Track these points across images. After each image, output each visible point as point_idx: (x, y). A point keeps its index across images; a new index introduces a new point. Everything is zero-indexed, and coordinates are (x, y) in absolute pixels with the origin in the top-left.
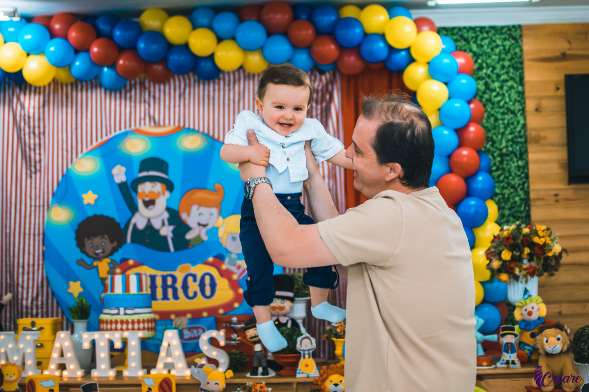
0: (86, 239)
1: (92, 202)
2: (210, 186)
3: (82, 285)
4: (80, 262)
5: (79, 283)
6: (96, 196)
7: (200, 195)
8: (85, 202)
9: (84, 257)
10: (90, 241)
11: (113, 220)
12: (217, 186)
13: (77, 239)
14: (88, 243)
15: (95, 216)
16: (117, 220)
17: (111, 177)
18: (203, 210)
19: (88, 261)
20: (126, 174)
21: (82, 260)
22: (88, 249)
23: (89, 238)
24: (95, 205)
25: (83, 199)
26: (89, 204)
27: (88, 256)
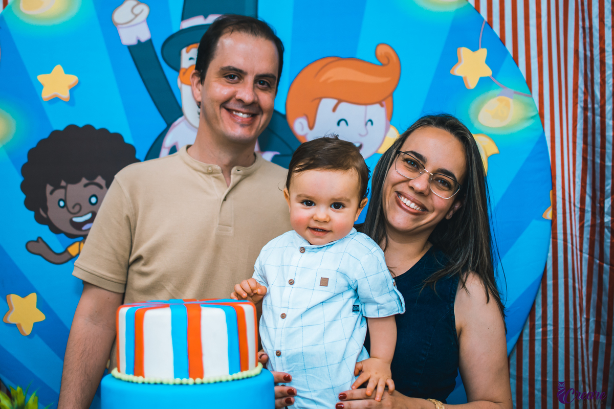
0: (49, 188)
1: (65, 94)
2: (365, 51)
3: (42, 305)
4: (36, 247)
5: (33, 297)
6: (73, 79)
7: (339, 73)
8: (46, 94)
9: (44, 231)
10: (60, 193)
11: (118, 137)
12: (382, 50)
13: (24, 187)
14: (54, 198)
15: (72, 129)
16: (128, 139)
17: (110, 29)
18: (346, 110)
19: (55, 242)
20: (149, 20)
21: (40, 239)
22: (55, 213)
23: (57, 186)
24: (71, 101)
25: (41, 86)
26: (55, 100)
27: (55, 230)
